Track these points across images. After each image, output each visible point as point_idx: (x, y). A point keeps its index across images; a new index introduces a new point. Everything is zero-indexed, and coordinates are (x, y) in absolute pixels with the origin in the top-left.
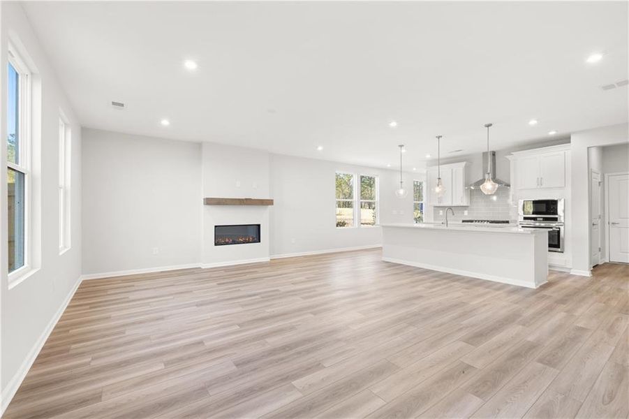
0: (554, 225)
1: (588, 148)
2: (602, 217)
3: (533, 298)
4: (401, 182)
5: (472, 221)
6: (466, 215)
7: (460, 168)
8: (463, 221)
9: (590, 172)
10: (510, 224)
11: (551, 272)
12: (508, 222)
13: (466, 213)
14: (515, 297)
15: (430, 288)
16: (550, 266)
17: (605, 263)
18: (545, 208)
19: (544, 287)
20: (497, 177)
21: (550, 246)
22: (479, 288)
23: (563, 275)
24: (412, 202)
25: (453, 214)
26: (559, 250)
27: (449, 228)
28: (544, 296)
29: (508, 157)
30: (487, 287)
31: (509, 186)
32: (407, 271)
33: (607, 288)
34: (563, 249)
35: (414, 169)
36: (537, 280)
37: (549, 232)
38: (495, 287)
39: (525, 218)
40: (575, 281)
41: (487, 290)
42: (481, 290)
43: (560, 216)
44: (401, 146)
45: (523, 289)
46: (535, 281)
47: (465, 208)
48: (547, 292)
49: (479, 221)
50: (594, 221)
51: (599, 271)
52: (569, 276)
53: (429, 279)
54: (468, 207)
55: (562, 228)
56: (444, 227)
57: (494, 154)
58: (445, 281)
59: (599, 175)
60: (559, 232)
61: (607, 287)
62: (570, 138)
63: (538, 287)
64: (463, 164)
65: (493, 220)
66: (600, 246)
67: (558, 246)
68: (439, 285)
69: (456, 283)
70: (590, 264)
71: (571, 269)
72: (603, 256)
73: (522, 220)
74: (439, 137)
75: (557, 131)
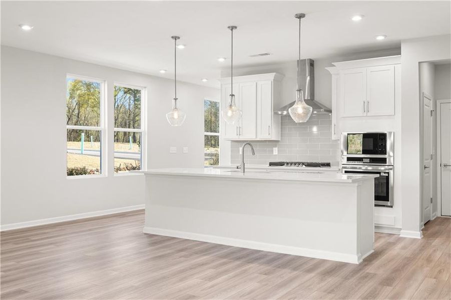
0: (382, 168)
1: (419, 63)
2: (433, 157)
3: (353, 280)
4: (176, 99)
5: (281, 164)
6: (276, 154)
7: (266, 81)
8: (271, 164)
9: (421, 96)
10: (332, 168)
11: (378, 236)
12: (328, 165)
13: (275, 151)
14: (331, 281)
15: (211, 278)
16: (376, 227)
17: (438, 218)
18: (372, 144)
19: (369, 260)
20: (317, 98)
21: (377, 198)
22: (284, 271)
23: (392, 239)
24: (201, 133)
25: (254, 153)
26: (389, 203)
27: (248, 175)
28: (367, 277)
29: (329, 69)
30: (295, 269)
31: (330, 111)
32: (182, 250)
33: (438, 254)
34: (392, 202)
35: (205, 80)
36: (360, 250)
37: (376, 179)
38: (306, 267)
39: (349, 159)
40: (404, 248)
41: (295, 273)
42: (287, 274)
43: (390, 156)
44: (176, 38)
45: (342, 265)
46: (358, 253)
47: (274, 143)
48: (370, 269)
49: (291, 164)
50: (426, 163)
51: (432, 230)
52: (400, 239)
53: (213, 261)
54: (277, 141)
55: (391, 172)
56: (240, 174)
57: (312, 63)
58: (238, 263)
59: (432, 101)
60: (388, 178)
61: (438, 252)
62: (400, 48)
63: (361, 260)
64: (271, 76)
65: (309, 161)
66: (431, 197)
67: (386, 198)
68: (226, 272)
69: (251, 265)
70: (421, 221)
71: (401, 229)
72: (435, 210)
73: (345, 161)
74: (233, 28)
75: (385, 36)
